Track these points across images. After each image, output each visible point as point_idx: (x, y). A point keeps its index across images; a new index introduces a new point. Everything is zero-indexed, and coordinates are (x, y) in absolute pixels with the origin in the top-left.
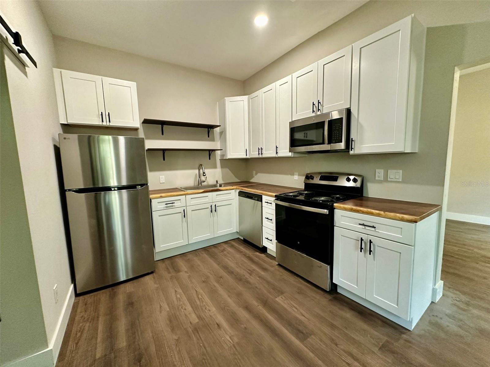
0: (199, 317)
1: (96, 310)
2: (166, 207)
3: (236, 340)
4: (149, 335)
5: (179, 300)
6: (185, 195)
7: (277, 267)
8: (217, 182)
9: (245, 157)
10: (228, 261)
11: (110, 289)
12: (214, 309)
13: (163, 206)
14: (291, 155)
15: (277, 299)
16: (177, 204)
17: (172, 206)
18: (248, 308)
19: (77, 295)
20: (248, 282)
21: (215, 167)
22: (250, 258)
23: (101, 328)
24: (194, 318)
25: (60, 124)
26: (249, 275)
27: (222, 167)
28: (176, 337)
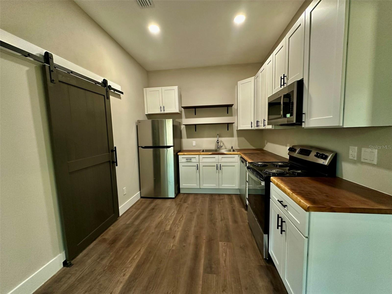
0: (171, 229)
1: (142, 206)
2: (187, 161)
3: (174, 248)
4: (147, 225)
5: (171, 216)
6: (199, 155)
7: (247, 224)
8: (232, 148)
9: (250, 128)
10: (217, 207)
11: (152, 199)
12: (180, 229)
13: (184, 160)
14: (271, 128)
15: (220, 243)
16: (193, 160)
17: (190, 161)
18: (197, 238)
19: (142, 197)
20: (214, 224)
21: (232, 136)
22: (233, 211)
23: (136, 213)
24: (168, 228)
25: (146, 114)
26: (220, 220)
27: (238, 136)
28: (153, 231)
